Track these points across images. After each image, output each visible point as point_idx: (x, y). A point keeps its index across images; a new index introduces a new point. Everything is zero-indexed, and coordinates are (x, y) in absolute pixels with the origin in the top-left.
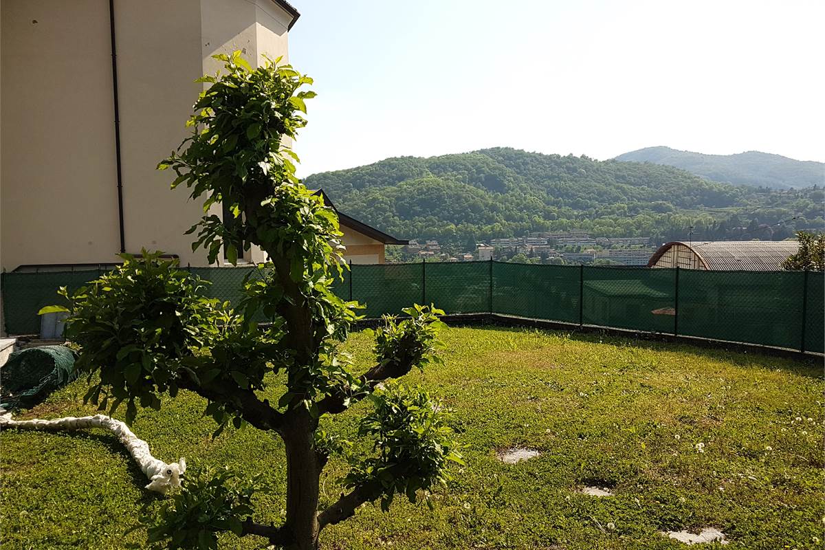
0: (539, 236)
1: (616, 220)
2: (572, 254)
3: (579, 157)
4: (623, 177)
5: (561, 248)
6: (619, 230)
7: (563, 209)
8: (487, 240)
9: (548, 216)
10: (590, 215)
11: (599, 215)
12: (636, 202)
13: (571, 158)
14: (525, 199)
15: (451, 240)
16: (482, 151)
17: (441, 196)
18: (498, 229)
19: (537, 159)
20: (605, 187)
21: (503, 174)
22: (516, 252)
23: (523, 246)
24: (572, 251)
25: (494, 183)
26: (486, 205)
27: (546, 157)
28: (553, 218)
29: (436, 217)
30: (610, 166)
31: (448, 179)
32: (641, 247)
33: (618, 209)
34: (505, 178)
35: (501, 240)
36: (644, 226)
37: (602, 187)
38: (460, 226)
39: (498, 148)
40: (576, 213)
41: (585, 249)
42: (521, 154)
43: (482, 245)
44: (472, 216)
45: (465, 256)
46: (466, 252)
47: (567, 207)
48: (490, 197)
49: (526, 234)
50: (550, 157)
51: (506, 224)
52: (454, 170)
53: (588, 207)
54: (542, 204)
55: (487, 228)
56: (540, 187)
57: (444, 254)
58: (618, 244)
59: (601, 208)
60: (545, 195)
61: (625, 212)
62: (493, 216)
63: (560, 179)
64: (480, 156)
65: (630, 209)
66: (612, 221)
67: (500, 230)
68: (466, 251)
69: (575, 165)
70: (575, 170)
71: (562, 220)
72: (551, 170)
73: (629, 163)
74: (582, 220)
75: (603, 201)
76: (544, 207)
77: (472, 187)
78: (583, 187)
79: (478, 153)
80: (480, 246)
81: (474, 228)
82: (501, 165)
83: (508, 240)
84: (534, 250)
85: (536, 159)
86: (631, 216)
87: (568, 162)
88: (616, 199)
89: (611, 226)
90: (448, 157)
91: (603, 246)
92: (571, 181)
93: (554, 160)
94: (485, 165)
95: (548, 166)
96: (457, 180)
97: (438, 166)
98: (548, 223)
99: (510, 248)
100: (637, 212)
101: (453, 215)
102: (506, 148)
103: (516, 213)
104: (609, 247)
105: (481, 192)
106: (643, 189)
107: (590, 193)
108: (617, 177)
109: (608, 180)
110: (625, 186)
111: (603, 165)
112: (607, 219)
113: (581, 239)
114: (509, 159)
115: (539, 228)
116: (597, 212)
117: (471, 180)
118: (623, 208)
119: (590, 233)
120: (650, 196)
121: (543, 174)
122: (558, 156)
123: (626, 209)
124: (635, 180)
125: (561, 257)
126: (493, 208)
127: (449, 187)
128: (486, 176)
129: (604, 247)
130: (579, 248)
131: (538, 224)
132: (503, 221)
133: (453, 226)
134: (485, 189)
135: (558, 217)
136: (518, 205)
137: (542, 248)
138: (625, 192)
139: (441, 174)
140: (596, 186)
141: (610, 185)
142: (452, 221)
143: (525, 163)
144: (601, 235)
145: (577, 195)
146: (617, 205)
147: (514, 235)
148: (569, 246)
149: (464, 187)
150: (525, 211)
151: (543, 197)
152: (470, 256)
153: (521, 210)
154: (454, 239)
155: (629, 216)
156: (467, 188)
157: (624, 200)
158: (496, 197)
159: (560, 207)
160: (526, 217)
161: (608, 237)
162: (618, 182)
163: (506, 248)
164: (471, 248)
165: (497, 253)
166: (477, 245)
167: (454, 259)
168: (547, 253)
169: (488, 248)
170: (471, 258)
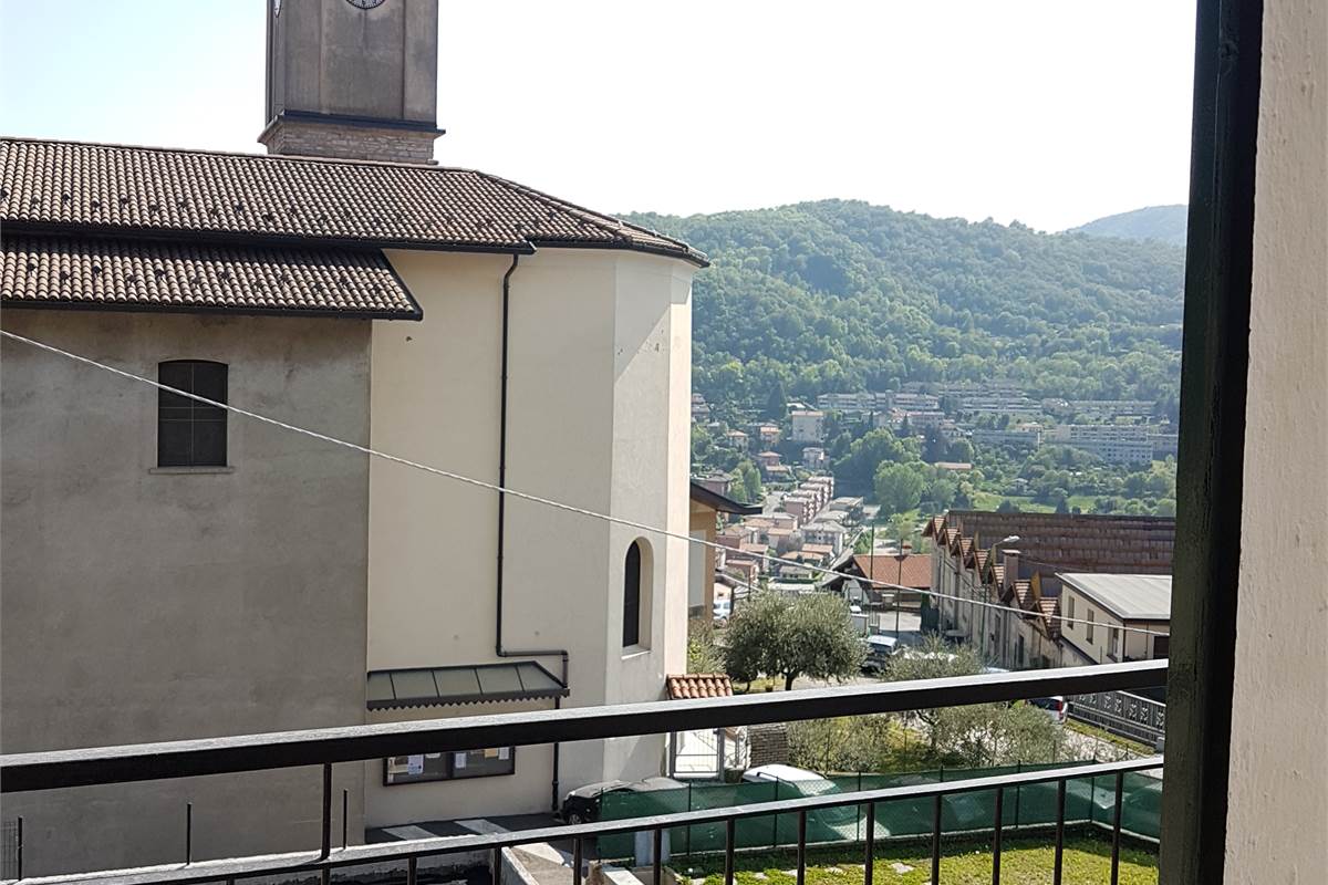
0: (922, 391)
1: (1084, 362)
2: (991, 432)
3: (1007, 225)
4: (1101, 271)
5: (968, 418)
6: (1093, 383)
7: (972, 335)
8: (809, 394)
9: (940, 348)
10: (1030, 349)
11: (1048, 350)
12: (1126, 325)
13: (988, 226)
14: (892, 310)
15: (732, 395)
16: (803, 207)
17: (713, 299)
18: (834, 373)
19: (917, 225)
20: (1060, 290)
21: (845, 258)
22: (871, 425)
23: (885, 411)
24: (990, 426)
25: (827, 275)
26: (809, 321)
27: (938, 223)
28: (950, 353)
29: (703, 345)
30: (1074, 247)
31: (728, 264)
32: (1137, 422)
33: (1090, 339)
34: (848, 264)
35: (840, 396)
36: (1143, 377)
37: (1056, 290)
38: (752, 364)
39: (837, 200)
40: (998, 344)
41: (1019, 422)
42: (883, 214)
43: (799, 406)
44: (779, 345)
45: (763, 429)
46: (766, 421)
47: (981, 331)
48: (817, 304)
49: (893, 386)
50: (946, 224)
51: (851, 362)
52: (741, 244)
53: (1023, 331)
54: (929, 323)
55: (810, 371)
56: (923, 285)
57: (717, 424)
58: (1091, 414)
59: (1053, 335)
60: (935, 303)
61: (1105, 345)
62: (824, 345)
63: (966, 270)
64: (798, 217)
65: (1115, 340)
66: (1078, 365)
67: (838, 375)
68: (763, 418)
69: (998, 242)
70: (997, 252)
71: (970, 357)
72: (949, 251)
73: (1114, 241)
74: (1013, 358)
75: (1059, 320)
76: (932, 328)
77: (779, 282)
78: (1015, 288)
79: (794, 209)
80: (794, 408)
81: (782, 368)
82: (841, 238)
83: (854, 396)
84: (910, 421)
85: (919, 228)
86: (1117, 355)
87: (983, 234)
88: (1086, 317)
89: (1075, 374)
90: (728, 217)
91: (1056, 416)
92: (991, 275)
93: (954, 231)
94: (808, 235)
95: (941, 242)
96: (748, 265)
97: (708, 235)
98: (941, 363)
99: (859, 415)
100: (1129, 347)
101: (739, 340)
102: (853, 201)
103: (872, 341)
104: (1071, 419)
105: (799, 292)
106: (1141, 297)
107: (1029, 302)
108: (1088, 270)
109: (1068, 275)
110: (1104, 290)
111: (1057, 242)
112: (1066, 360)
113: (1008, 400)
114: (859, 224)
115: (920, 376)
116: (1044, 342)
117: (778, 267)
118: (1101, 337)
119: (1029, 386)
120: (1157, 313)
121: (931, 257)
122: (963, 223)
123: (1107, 339)
124: (1124, 278)
125: (968, 437)
126: (823, 328)
127: (730, 281)
128: (810, 259)
129: (1059, 418)
130: (1005, 420)
131: (919, 364)
132: (844, 356)
133: (736, 364)
134: (807, 286)
135: (963, 351)
136: (876, 322)
137: (927, 418)
138: (1104, 304)
139: (714, 252)
140: (1043, 288)
141: (1073, 285)
142: (735, 353)
143: (892, 235)
144: (1048, 394)
145: (1001, 305)
146: (1088, 329)
147: (867, 387)
148: (985, 414)
149: (763, 282)
150: (891, 336)
151: (931, 308)
152: (774, 430)
153: (882, 335)
154: (740, 391)
155: (1114, 355)
156: (769, 285)
157: (1102, 319)
158: (829, 304)
159: (965, 331)
160: (892, 348)
161: (1067, 398)
162: (1089, 281)
163: (849, 415)
164: (775, 412)
165: (830, 424)
166: (789, 405)
167: (739, 433)
168: (939, 429)
169: (811, 413)
170: (774, 433)
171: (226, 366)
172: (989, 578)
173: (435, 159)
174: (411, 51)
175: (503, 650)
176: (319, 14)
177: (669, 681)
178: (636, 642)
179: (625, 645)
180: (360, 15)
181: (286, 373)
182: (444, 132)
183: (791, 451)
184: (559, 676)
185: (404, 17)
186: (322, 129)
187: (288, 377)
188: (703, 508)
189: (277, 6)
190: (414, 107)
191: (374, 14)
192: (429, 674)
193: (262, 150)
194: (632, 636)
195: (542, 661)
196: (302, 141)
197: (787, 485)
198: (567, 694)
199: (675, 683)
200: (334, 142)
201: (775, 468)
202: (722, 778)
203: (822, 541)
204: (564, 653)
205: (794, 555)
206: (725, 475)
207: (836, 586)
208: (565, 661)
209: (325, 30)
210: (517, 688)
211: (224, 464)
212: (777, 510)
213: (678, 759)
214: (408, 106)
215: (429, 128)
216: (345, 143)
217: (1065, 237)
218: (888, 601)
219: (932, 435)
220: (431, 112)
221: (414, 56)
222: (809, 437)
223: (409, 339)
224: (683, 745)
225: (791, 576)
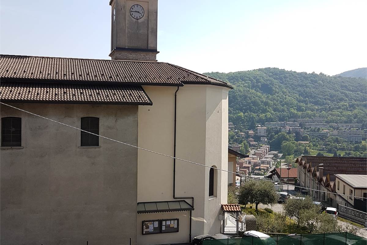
0: (294, 121)
1: (341, 112)
2: (315, 133)
3: (319, 74)
4: (346, 87)
5: (308, 129)
6: (344, 119)
7: (309, 105)
8: (262, 122)
9: (299, 109)
10: (326, 109)
11: (331, 109)
12: (353, 102)
13: (313, 74)
14: (286, 98)
15: (241, 122)
16: (260, 70)
17: (235, 96)
18: (269, 116)
19: (292, 74)
20: (334, 92)
21: (272, 84)
22: (280, 131)
23: (284, 127)
24: (314, 131)
25: (267, 89)
26: (262, 102)
27: (298, 74)
28: (302, 110)
29: (232, 108)
30: (338, 80)
31: (239, 86)
32: (357, 130)
33: (343, 106)
34: (273, 86)
35: (271, 123)
36: (359, 117)
37: (333, 92)
38: (246, 114)
39: (270, 68)
40: (316, 108)
41: (323, 130)
42: (283, 71)
43: (259, 125)
44: (253, 108)
45: (249, 132)
46: (250, 130)
47: (311, 104)
48: (264, 97)
49: (286, 120)
50: (301, 74)
51: (274, 113)
52: (243, 80)
53: (324, 104)
54: (296, 102)
55: (262, 116)
56: (294, 91)
57: (237, 131)
58: (343, 127)
59: (332, 105)
60: (298, 96)
61: (347, 108)
62: (266, 109)
63: (307, 87)
64: (258, 73)
65: (350, 106)
66: (339, 113)
67: (270, 117)
68: (249, 129)
69: (316, 79)
70: (316, 82)
71: (308, 111)
72: (302, 82)
73: (349, 78)
74: (321, 112)
75: (334, 101)
76: (297, 103)
77: (253, 91)
78: (321, 92)
79: (257, 71)
80: (258, 126)
81: (254, 115)
82: (271, 78)
83: (275, 123)
84: (291, 130)
85: (293, 75)
86: (351, 110)
87: (312, 77)
88: (341, 100)
89: (339, 116)
90: (239, 73)
91: (333, 128)
92: (314, 88)
93: (303, 75)
94: (261, 78)
95: (299, 79)
96: (245, 86)
97: (234, 78)
98: (300, 113)
99: (277, 128)
100: (355, 108)
101: (242, 107)
102: (274, 68)
103: (280, 107)
104: (338, 129)
105: (259, 94)
106: (358, 94)
107: (325, 96)
108: (342, 86)
109: (336, 88)
110: (347, 92)
111: (333, 79)
112: (336, 112)
113: (320, 124)
114: (276, 74)
115: (294, 117)
116: (330, 107)
117: (253, 87)
118: (346, 105)
119: (326, 119)
120: (363, 98)
121: (296, 83)
122: (306, 73)
123: (348, 106)
124: (353, 89)
125: (308, 134)
126: (266, 104)
127: (240, 91)
128: (262, 84)
129: (334, 128)
130: (319, 129)
131: (293, 114)
132: (272, 111)
133: (242, 114)
134: (261, 92)
135: (306, 110)
136: (281, 102)
137: (296, 129)
138: (347, 96)
139: (235, 83)
140: (329, 92)
141: (338, 91)
142: (241, 110)
143: (285, 77)
144: (331, 122)
145: (317, 97)
146: (342, 103)
147: (279, 120)
148: (313, 127)
149: (249, 91)
150: (285, 106)
151: (297, 98)
152: (252, 132)
153: (283, 105)
154: (243, 122)
155: (350, 110)
156: (250, 91)
157: (346, 100)
158: (268, 97)
159: (307, 104)
160: (286, 109)
161: (336, 123)
162: (342, 89)
163: (274, 128)
164: (253, 127)
165: (268, 131)
166: (257, 125)
167: (243, 133)
168: (299, 132)
169: (263, 128)
170: (252, 133)
171: (99, 118)
172: (314, 175)
173: (157, 59)
174: (150, 30)
175: (175, 197)
176: (125, 21)
177: (222, 206)
178: (213, 195)
179: (209, 196)
180: (136, 21)
181: (115, 120)
182: (159, 52)
183: (257, 138)
184: (191, 205)
185: (148, 21)
186: (126, 52)
187: (116, 121)
188: (232, 156)
189: (114, 19)
190: (151, 46)
191: (140, 21)
192: (155, 203)
193: (110, 58)
194: (211, 193)
195: (186, 200)
196: (120, 55)
197: (256, 148)
198: (193, 209)
199: (224, 206)
200: (129, 56)
201: (253, 143)
202: (238, 234)
203: (266, 164)
204: (193, 198)
205: (258, 167)
206: (239, 145)
207: (270, 177)
208: (193, 200)
209: (127, 25)
210: (179, 207)
211: (98, 145)
212: (253, 155)
213: (225, 228)
214: (149, 45)
215: (155, 51)
216: (132, 56)
217: (335, 77)
218: (285, 181)
219: (297, 134)
220: (155, 47)
221: (151, 32)
222: (262, 134)
223: (149, 110)
224: (226, 224)
225: (257, 173)
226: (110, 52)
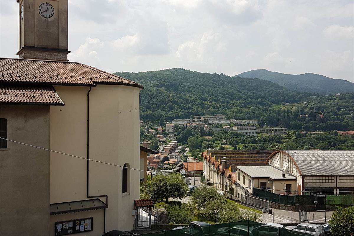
0: (199, 118)
1: (240, 110)
5: (211, 125)
8: (170, 119)
9: (203, 107)
14: (191, 97)
15: (150, 120)
16: (167, 70)
18: (177, 114)
20: (233, 91)
22: (186, 127)
23: (190, 124)
24: (217, 127)
28: (206, 108)
29: (143, 107)
32: (253, 125)
33: (241, 104)
34: (179, 85)
35: (178, 120)
36: (255, 113)
38: (155, 112)
40: (218, 106)
41: (224, 125)
42: (188, 72)
43: (168, 123)
44: (162, 106)
45: (159, 129)
46: (159, 127)
47: (214, 102)
48: (172, 96)
49: (192, 117)
51: (181, 111)
55: (170, 113)
56: (199, 91)
57: (146, 128)
64: (166, 73)
65: (247, 104)
71: (211, 109)
72: (205, 82)
74: (222, 109)
79: (165, 71)
81: (163, 113)
82: (178, 78)
83: (182, 120)
84: (196, 126)
85: (197, 76)
86: (248, 108)
89: (238, 113)
90: (148, 73)
91: (233, 124)
94: (169, 78)
95: (203, 79)
96: (154, 86)
98: (204, 111)
99: (183, 125)
101: (151, 105)
103: (186, 105)
104: (237, 125)
105: (167, 93)
113: (221, 120)
119: (226, 116)
120: (258, 97)
125: (211, 130)
130: (221, 125)
132: (179, 109)
133: (151, 112)
134: (169, 91)
135: (209, 108)
137: (200, 125)
142: (151, 109)
144: (231, 118)
146: (240, 101)
148: (215, 124)
149: (157, 90)
156: (159, 91)
160: (191, 107)
161: (236, 119)
163: (181, 125)
164: (163, 124)
165: (176, 127)
166: (165, 122)
167: (152, 130)
168: (204, 128)
169: (171, 124)
170: (161, 130)
171: (7, 119)
172: (218, 168)
173: (68, 59)
174: (60, 30)
175: (89, 196)
176: (34, 19)
177: (135, 201)
178: (126, 192)
179: (123, 193)
180: (45, 20)
181: (25, 121)
182: (70, 52)
183: (166, 135)
184: (105, 202)
185: (58, 21)
186: (35, 51)
187: (25, 122)
188: (143, 152)
189: (22, 17)
190: (62, 45)
191: (49, 20)
192: (68, 204)
193: (18, 57)
194: (125, 190)
195: (100, 198)
196: (29, 54)
197: (165, 144)
199: (137, 202)
200: (39, 55)
201: (161, 139)
202: (150, 227)
203: (174, 158)
204: (106, 196)
205: (167, 162)
206: (149, 141)
207: (178, 171)
208: (107, 198)
209: (36, 23)
210: (93, 206)
211: (6, 147)
212: (162, 150)
213: (138, 223)
214: (60, 45)
215: (66, 51)
216: (41, 55)
218: (192, 174)
219: (202, 129)
220: (67, 46)
221: (61, 31)
222: (170, 131)
223: (61, 110)
224: (140, 219)
225: (166, 167)
226: (18, 50)
